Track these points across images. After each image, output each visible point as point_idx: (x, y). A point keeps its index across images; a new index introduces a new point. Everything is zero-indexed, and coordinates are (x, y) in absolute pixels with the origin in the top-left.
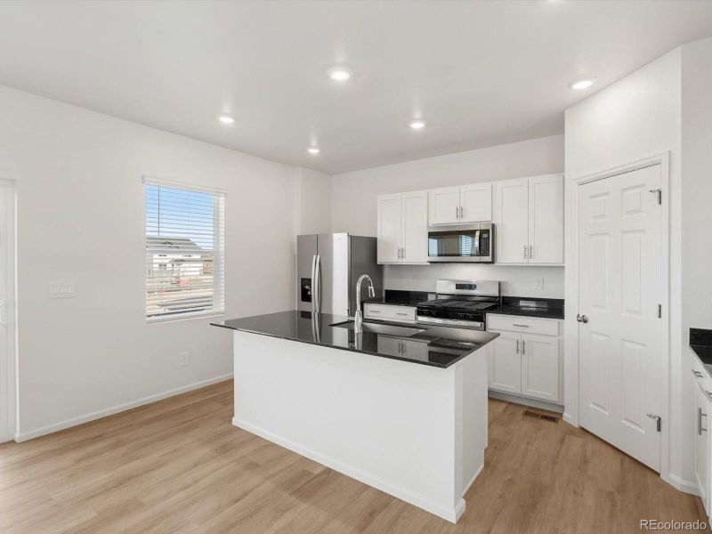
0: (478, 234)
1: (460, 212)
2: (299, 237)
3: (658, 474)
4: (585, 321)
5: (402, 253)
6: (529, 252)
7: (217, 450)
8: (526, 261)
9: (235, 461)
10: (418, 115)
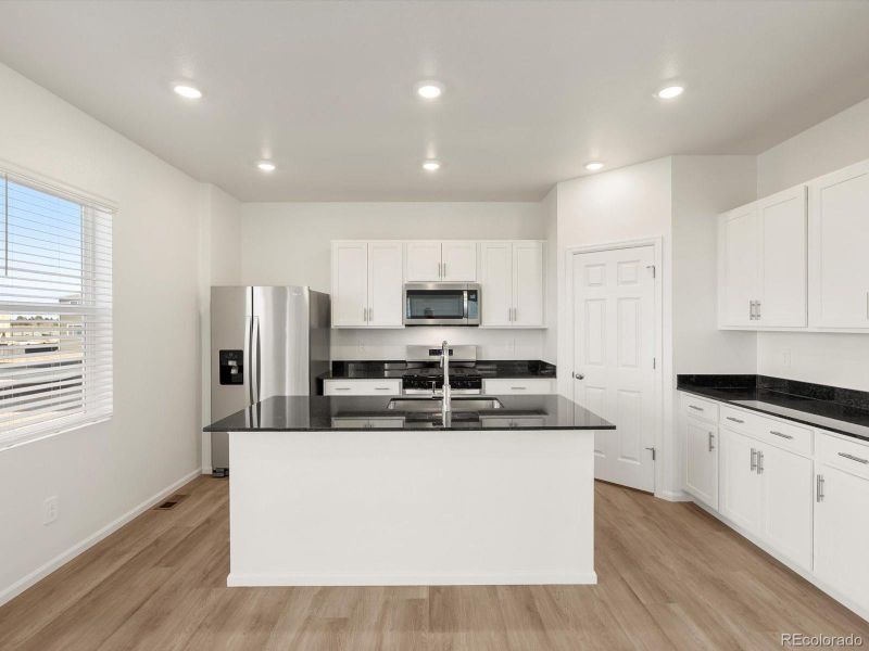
0: (465, 295)
1: (442, 269)
2: (214, 289)
3: (652, 494)
4: (581, 378)
5: (368, 314)
6: (513, 314)
7: (253, 628)
8: (510, 324)
9: (304, 629)
10: (431, 154)
